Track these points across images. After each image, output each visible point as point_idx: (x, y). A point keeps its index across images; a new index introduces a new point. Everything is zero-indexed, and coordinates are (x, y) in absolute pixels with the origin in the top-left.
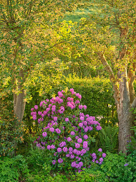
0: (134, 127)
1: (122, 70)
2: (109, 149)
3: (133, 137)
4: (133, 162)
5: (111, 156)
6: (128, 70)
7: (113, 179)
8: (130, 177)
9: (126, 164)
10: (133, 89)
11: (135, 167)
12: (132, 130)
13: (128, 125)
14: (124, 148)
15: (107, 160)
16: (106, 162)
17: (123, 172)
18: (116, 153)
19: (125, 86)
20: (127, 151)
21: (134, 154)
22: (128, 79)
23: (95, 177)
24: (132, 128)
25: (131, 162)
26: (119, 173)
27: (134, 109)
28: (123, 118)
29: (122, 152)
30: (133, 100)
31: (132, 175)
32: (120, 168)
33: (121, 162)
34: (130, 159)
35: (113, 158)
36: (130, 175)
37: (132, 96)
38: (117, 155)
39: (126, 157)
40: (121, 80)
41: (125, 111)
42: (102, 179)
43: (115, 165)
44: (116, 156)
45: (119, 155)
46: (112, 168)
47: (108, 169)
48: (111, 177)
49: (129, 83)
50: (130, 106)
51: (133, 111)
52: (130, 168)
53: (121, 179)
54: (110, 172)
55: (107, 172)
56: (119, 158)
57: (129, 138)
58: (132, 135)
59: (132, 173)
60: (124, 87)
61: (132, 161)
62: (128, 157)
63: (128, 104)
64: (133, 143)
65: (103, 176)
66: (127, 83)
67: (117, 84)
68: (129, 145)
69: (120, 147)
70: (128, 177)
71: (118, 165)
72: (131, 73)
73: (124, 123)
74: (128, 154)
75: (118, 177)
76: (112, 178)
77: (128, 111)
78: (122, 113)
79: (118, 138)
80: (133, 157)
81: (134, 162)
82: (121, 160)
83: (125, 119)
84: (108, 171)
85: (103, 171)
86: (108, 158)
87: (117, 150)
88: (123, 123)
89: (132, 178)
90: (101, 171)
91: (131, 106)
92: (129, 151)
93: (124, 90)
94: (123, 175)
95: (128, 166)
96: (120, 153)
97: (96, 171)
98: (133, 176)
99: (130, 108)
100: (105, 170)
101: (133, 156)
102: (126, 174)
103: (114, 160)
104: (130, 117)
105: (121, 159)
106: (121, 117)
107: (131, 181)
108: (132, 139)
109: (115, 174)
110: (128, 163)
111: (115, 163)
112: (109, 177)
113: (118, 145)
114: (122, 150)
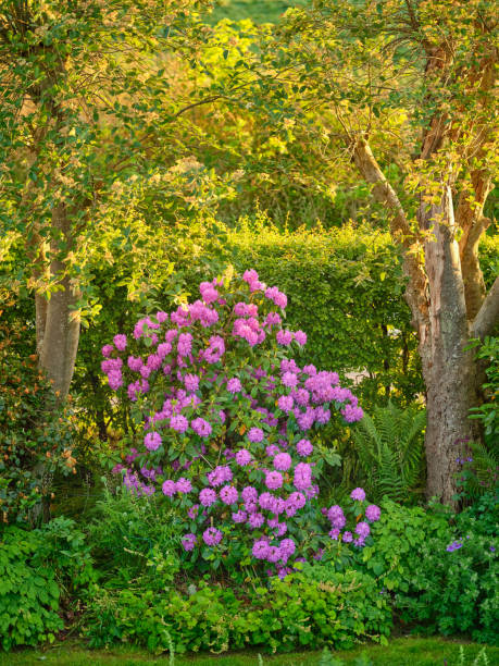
0: (482, 408)
1: (434, 199)
2: (389, 489)
3: (478, 446)
4: (480, 537)
5: (397, 515)
6: (455, 197)
7: (407, 599)
8: (468, 592)
9: (454, 545)
10: (478, 266)
11: (486, 553)
12: (474, 420)
13: (459, 401)
14: (446, 484)
15: (385, 531)
16: (382, 538)
17: (444, 575)
18: (417, 505)
19: (447, 258)
20: (456, 498)
21: (482, 508)
22: (459, 232)
23: (342, 595)
24: (475, 413)
25: (470, 535)
26: (428, 577)
27: (482, 340)
28: (440, 374)
29: (442, 501)
30: (477, 309)
31: (478, 582)
32: (430, 558)
33: (436, 537)
34: (468, 525)
35: (406, 521)
36: (469, 582)
37: (474, 292)
38: (419, 510)
39: (453, 516)
40: (431, 235)
41: (450, 350)
42: (367, 602)
43: (413, 550)
44: (419, 516)
45: (429, 510)
46: (404, 558)
47: (388, 564)
48: (399, 591)
49: (463, 245)
50: (467, 329)
51: (478, 348)
52: (469, 560)
53: (436, 599)
54: (396, 574)
55: (382, 574)
56: (429, 521)
57: (466, 446)
58: (475, 438)
59: (476, 575)
60: (442, 263)
61: (477, 531)
62: (463, 518)
63: (461, 322)
64: (480, 465)
65: (369, 591)
66: (455, 248)
67: (416, 249)
68: (463, 474)
69: (431, 483)
70: (462, 592)
71: (425, 550)
72: (469, 209)
73: (446, 394)
74: (460, 506)
75: (423, 592)
76: (405, 595)
77: (459, 348)
78: (438, 359)
79: (423, 448)
80: (482, 516)
81: (485, 534)
82: (436, 530)
83: (449, 379)
84: (386, 570)
85: (371, 572)
86: (387, 522)
87: (423, 494)
88: (443, 395)
89: (476, 593)
90: (361, 573)
91: (471, 329)
92: (463, 494)
93: (444, 272)
94: (443, 582)
95: (463, 552)
96: (430, 504)
97: (344, 571)
98: (479, 589)
99: (468, 337)
100: (377, 566)
101: (480, 513)
102: (453, 581)
103: (409, 529)
104: (466, 371)
105: (435, 524)
106: (434, 371)
107: (473, 604)
108: (475, 452)
109: (414, 581)
110: (461, 541)
111: (413, 542)
112: (392, 593)
113: (424, 475)
114: (440, 493)
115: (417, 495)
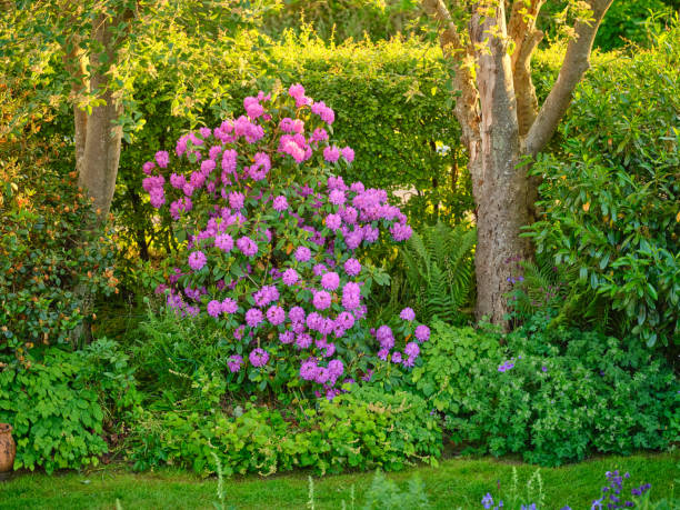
0: (535, 226)
1: (488, 10)
2: (438, 309)
3: (529, 265)
4: (532, 358)
5: (447, 335)
6: (508, 10)
7: (458, 421)
8: (520, 413)
9: (505, 365)
10: (530, 81)
11: (538, 373)
12: (525, 239)
13: (510, 219)
14: (496, 305)
15: (435, 351)
16: (432, 358)
17: (495, 396)
18: (467, 324)
19: (499, 72)
20: (507, 317)
21: (533, 328)
22: (511, 45)
23: (392, 417)
24: (526, 231)
25: (522, 355)
26: (479, 398)
27: (535, 157)
28: (491, 191)
29: (491, 321)
30: (529, 125)
31: (530, 403)
32: (482, 378)
33: (487, 357)
34: (519, 344)
35: (457, 341)
36: (520, 403)
37: (525, 107)
38: (470, 330)
39: (504, 336)
40: (484, 47)
41: (501, 167)
42: (417, 423)
43: (464, 371)
44: (469, 336)
45: (479, 330)
46: (454, 379)
47: (438, 384)
48: (449, 412)
49: (515, 59)
50: (519, 146)
51: (530, 165)
52: (521, 380)
53: (487, 419)
54: (446, 395)
55: (433, 394)
56: (479, 342)
57: (518, 265)
58: (527, 257)
59: (528, 395)
60: (493, 77)
61: (529, 352)
62: (514, 337)
63: (512, 138)
64: (532, 285)
65: (420, 411)
66: (508, 62)
67: (470, 63)
68: (515, 293)
69: (481, 303)
70: (513, 413)
71: (475, 370)
72: (521, 21)
73: (497, 212)
74: (511, 326)
75: (474, 412)
76: (455, 416)
77: (511, 165)
78: (490, 176)
79: (473, 268)
80: (533, 336)
81: (536, 354)
82: (485, 351)
83: (500, 197)
84: (436, 391)
85: (421, 393)
86: (436, 343)
87: (472, 314)
88: (494, 213)
89: (528, 414)
90: (411, 394)
91: (523, 145)
92: (514, 314)
93: (496, 86)
94: (494, 404)
95: (514, 373)
96: (481, 324)
97: (393, 393)
98: (530, 409)
99: (519, 153)
100: (427, 387)
101: (531, 333)
102: (504, 401)
103: (459, 350)
104: (518, 189)
105: (486, 345)
106: (485, 188)
107: (525, 425)
108: (525, 271)
109: (465, 401)
110: (513, 361)
111: (463, 362)
112: (442, 414)
113: (473, 294)
114: (490, 313)
115: (466, 315)
